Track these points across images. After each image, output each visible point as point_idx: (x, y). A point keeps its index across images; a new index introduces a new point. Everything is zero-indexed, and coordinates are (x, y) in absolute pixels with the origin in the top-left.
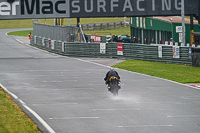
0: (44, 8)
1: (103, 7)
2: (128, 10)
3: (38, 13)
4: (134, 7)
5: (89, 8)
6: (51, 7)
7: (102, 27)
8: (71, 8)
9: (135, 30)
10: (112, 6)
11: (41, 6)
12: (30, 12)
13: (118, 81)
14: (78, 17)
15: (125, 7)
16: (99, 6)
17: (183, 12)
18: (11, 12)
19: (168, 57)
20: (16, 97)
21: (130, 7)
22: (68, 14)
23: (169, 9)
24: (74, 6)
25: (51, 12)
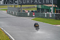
1: (29, 2)
2: (36, 2)
3: (9, 3)
4: (38, 2)
5: (24, 2)
7: (28, 8)
9: (38, 9)
10: (31, 1)
11: (10, 1)
12: (7, 3)
13: (38, 26)
14: (21, 5)
15: (35, 2)
16: (27, 2)
17: (52, 3)
20: (3, 29)
21: (37, 2)
22: (18, 4)
23: (48, 2)
24: (20, 1)
25: (13, 3)
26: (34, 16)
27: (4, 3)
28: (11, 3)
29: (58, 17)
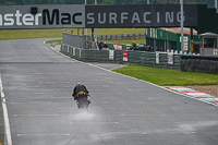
0: (63, 19)
1: (114, 19)
2: (136, 21)
3: (58, 23)
4: (141, 19)
5: (102, 20)
6: (69, 19)
8: (87, 20)
9: (149, 40)
10: (122, 18)
14: (92, 27)
15: (134, 19)
16: (111, 18)
17: (182, 24)
18: (34, 22)
19: (163, 63)
21: (138, 19)
22: (83, 25)
24: (89, 18)
25: (69, 23)
26: (125, 59)
27: (44, 23)
28: (63, 23)
29: (189, 63)
